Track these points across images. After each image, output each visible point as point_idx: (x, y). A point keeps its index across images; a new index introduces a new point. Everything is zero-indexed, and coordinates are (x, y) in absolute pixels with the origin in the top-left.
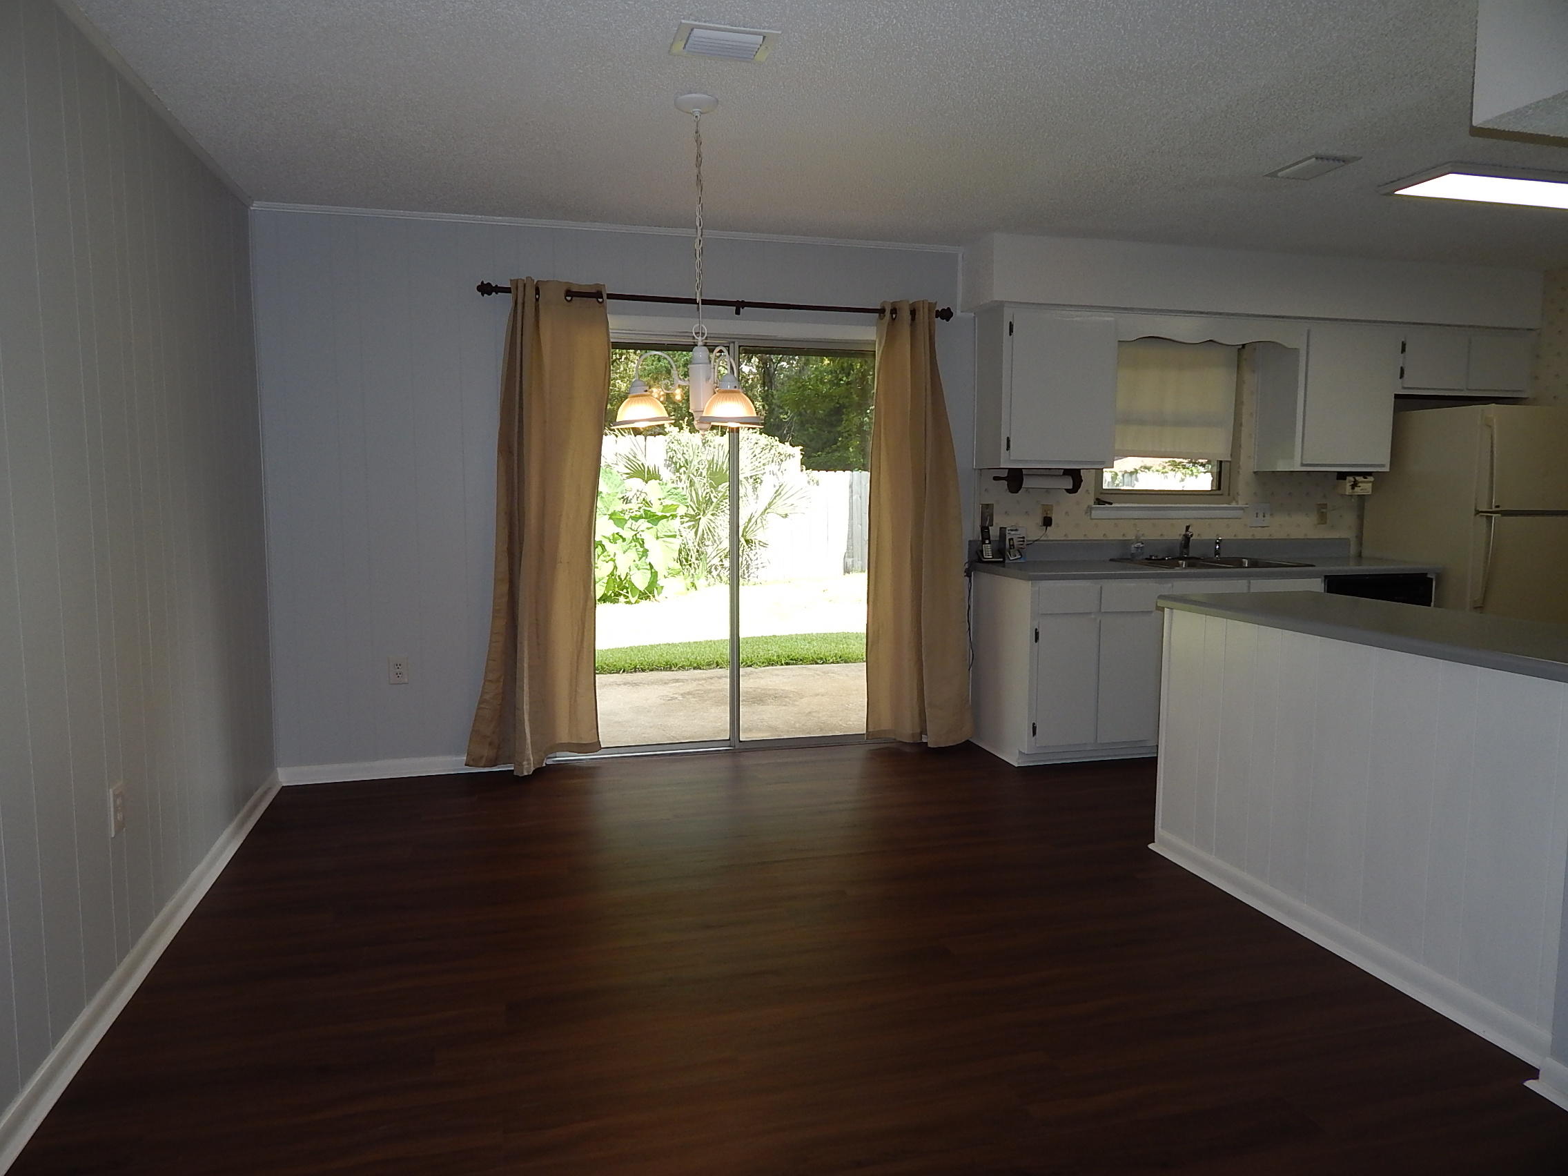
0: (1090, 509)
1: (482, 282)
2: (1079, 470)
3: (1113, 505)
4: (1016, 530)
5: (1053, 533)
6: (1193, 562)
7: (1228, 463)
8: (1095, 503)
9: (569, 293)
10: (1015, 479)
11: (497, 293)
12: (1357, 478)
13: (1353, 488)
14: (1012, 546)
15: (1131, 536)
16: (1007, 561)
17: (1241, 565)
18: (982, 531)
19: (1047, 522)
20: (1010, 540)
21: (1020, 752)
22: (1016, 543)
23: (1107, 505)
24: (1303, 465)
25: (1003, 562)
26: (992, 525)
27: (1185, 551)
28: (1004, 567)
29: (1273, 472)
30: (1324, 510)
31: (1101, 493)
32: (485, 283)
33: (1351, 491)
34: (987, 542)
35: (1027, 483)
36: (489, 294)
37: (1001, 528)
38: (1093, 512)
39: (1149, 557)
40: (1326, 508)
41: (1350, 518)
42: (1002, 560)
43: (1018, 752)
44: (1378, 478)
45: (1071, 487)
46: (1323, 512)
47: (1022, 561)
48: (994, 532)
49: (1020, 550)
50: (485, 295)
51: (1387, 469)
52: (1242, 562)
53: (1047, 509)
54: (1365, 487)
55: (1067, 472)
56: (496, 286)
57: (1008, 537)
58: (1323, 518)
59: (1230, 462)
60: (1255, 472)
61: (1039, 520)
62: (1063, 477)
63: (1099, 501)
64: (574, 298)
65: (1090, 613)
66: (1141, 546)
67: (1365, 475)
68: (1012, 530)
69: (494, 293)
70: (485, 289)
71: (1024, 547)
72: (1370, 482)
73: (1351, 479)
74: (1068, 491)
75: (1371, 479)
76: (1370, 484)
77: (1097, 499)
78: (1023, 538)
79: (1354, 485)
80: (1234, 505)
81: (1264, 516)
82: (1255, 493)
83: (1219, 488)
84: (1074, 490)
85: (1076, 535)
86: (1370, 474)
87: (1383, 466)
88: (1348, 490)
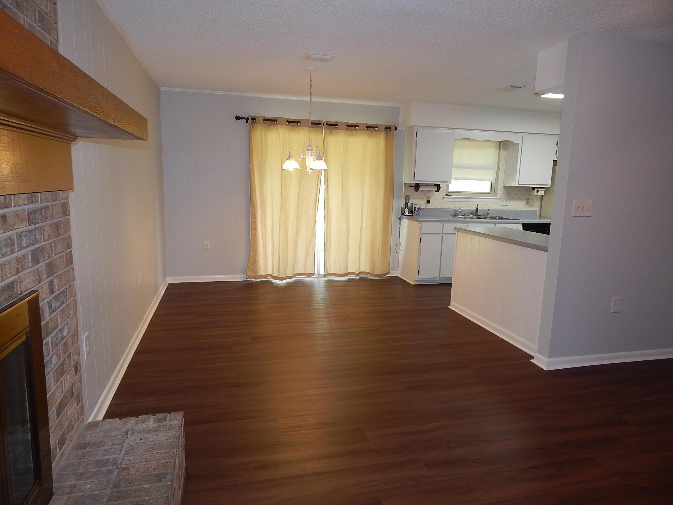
0: (444, 198)
1: (237, 116)
2: (439, 184)
3: (452, 197)
4: (417, 204)
5: (430, 206)
6: (479, 217)
7: (494, 183)
8: (446, 196)
9: (264, 120)
10: (417, 187)
11: (241, 119)
12: (539, 189)
13: (537, 193)
14: (415, 210)
15: (458, 208)
16: (413, 215)
17: (496, 219)
18: (405, 204)
19: (428, 202)
20: (415, 208)
21: (414, 280)
22: (417, 209)
23: (450, 197)
24: (519, 184)
25: (412, 215)
26: (409, 203)
27: (476, 213)
28: (412, 217)
29: (510, 186)
30: (528, 200)
31: (448, 192)
32: (238, 116)
33: (536, 194)
34: (407, 208)
35: (421, 188)
36: (239, 120)
37: (412, 204)
38: (445, 199)
39: (464, 215)
40: (529, 199)
41: (538, 203)
42: (411, 215)
43: (413, 279)
44: (547, 190)
45: (436, 190)
46: (528, 201)
47: (419, 215)
48: (409, 205)
49: (418, 211)
50: (238, 120)
51: (550, 186)
52: (496, 218)
53: (429, 197)
54: (542, 192)
55: (435, 185)
56: (241, 117)
57: (414, 207)
58: (528, 203)
59: (495, 182)
60: (504, 186)
61: (425, 201)
62: (435, 186)
63: (447, 195)
64: (266, 121)
65: (439, 234)
66: (461, 211)
67: (542, 188)
68: (415, 204)
69: (240, 119)
70: (238, 118)
71: (420, 211)
72: (543, 191)
73: (537, 189)
74: (436, 191)
75: (544, 189)
76: (544, 192)
77: (447, 194)
78: (419, 207)
79: (538, 192)
80: (496, 197)
81: (506, 202)
82: (503, 193)
83: (491, 191)
84: (437, 191)
85: (438, 207)
86: (544, 188)
87: (548, 185)
88: (536, 193)
